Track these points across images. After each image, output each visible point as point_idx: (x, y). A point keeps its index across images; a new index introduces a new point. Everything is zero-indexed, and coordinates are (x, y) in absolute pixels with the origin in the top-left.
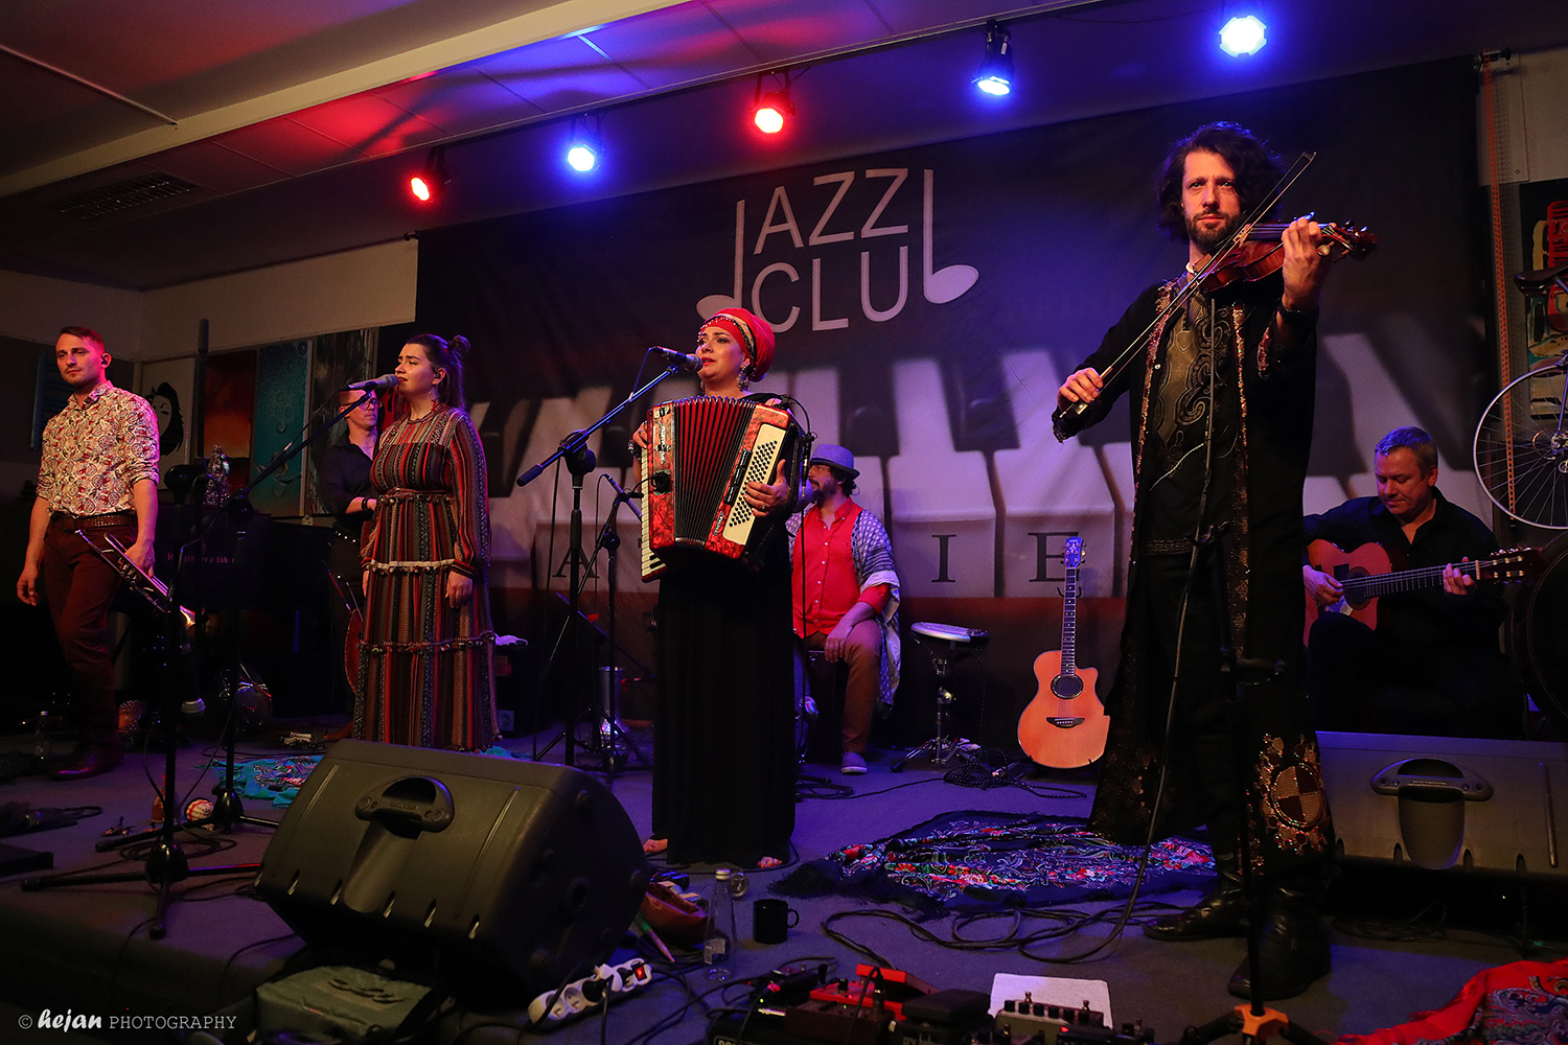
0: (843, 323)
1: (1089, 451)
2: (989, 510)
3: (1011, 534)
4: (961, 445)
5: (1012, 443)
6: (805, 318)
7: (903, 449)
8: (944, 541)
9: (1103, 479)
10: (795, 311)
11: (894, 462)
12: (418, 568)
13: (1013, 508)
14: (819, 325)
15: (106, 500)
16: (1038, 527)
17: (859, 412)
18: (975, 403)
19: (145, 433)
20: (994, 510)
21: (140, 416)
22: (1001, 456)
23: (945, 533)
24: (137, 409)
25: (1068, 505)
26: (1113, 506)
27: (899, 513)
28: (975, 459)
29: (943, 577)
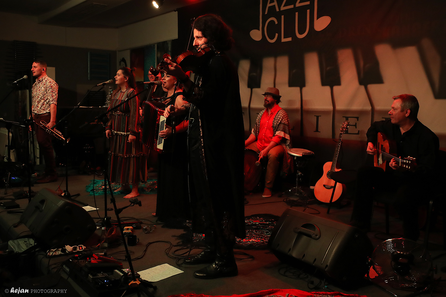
0: (289, 39)
1: (362, 88)
2: (331, 108)
3: (337, 116)
4: (324, 84)
5: (339, 84)
6: (279, 38)
7: (307, 85)
8: (318, 117)
9: (367, 98)
10: (277, 35)
11: (304, 89)
12: (121, 134)
13: (339, 107)
14: (283, 40)
15: (44, 110)
16: (346, 114)
17: (294, 71)
18: (328, 68)
19: (52, 91)
20: (332, 107)
21: (51, 87)
22: (336, 88)
23: (318, 114)
24: (51, 85)
25: (355, 107)
26: (371, 108)
27: (305, 107)
28: (328, 88)
29: (317, 130)
